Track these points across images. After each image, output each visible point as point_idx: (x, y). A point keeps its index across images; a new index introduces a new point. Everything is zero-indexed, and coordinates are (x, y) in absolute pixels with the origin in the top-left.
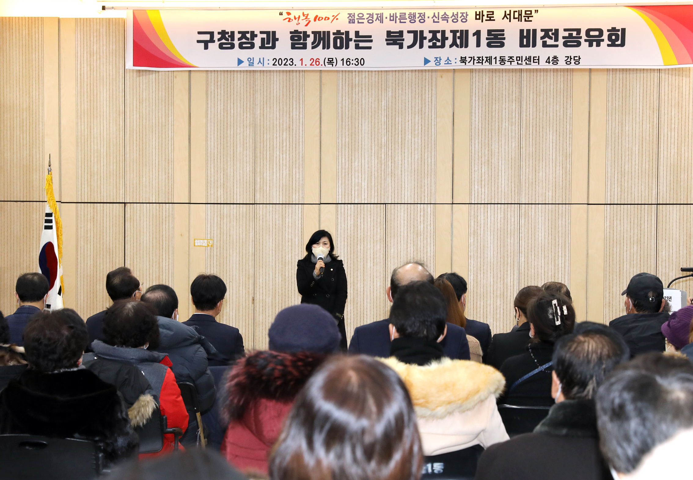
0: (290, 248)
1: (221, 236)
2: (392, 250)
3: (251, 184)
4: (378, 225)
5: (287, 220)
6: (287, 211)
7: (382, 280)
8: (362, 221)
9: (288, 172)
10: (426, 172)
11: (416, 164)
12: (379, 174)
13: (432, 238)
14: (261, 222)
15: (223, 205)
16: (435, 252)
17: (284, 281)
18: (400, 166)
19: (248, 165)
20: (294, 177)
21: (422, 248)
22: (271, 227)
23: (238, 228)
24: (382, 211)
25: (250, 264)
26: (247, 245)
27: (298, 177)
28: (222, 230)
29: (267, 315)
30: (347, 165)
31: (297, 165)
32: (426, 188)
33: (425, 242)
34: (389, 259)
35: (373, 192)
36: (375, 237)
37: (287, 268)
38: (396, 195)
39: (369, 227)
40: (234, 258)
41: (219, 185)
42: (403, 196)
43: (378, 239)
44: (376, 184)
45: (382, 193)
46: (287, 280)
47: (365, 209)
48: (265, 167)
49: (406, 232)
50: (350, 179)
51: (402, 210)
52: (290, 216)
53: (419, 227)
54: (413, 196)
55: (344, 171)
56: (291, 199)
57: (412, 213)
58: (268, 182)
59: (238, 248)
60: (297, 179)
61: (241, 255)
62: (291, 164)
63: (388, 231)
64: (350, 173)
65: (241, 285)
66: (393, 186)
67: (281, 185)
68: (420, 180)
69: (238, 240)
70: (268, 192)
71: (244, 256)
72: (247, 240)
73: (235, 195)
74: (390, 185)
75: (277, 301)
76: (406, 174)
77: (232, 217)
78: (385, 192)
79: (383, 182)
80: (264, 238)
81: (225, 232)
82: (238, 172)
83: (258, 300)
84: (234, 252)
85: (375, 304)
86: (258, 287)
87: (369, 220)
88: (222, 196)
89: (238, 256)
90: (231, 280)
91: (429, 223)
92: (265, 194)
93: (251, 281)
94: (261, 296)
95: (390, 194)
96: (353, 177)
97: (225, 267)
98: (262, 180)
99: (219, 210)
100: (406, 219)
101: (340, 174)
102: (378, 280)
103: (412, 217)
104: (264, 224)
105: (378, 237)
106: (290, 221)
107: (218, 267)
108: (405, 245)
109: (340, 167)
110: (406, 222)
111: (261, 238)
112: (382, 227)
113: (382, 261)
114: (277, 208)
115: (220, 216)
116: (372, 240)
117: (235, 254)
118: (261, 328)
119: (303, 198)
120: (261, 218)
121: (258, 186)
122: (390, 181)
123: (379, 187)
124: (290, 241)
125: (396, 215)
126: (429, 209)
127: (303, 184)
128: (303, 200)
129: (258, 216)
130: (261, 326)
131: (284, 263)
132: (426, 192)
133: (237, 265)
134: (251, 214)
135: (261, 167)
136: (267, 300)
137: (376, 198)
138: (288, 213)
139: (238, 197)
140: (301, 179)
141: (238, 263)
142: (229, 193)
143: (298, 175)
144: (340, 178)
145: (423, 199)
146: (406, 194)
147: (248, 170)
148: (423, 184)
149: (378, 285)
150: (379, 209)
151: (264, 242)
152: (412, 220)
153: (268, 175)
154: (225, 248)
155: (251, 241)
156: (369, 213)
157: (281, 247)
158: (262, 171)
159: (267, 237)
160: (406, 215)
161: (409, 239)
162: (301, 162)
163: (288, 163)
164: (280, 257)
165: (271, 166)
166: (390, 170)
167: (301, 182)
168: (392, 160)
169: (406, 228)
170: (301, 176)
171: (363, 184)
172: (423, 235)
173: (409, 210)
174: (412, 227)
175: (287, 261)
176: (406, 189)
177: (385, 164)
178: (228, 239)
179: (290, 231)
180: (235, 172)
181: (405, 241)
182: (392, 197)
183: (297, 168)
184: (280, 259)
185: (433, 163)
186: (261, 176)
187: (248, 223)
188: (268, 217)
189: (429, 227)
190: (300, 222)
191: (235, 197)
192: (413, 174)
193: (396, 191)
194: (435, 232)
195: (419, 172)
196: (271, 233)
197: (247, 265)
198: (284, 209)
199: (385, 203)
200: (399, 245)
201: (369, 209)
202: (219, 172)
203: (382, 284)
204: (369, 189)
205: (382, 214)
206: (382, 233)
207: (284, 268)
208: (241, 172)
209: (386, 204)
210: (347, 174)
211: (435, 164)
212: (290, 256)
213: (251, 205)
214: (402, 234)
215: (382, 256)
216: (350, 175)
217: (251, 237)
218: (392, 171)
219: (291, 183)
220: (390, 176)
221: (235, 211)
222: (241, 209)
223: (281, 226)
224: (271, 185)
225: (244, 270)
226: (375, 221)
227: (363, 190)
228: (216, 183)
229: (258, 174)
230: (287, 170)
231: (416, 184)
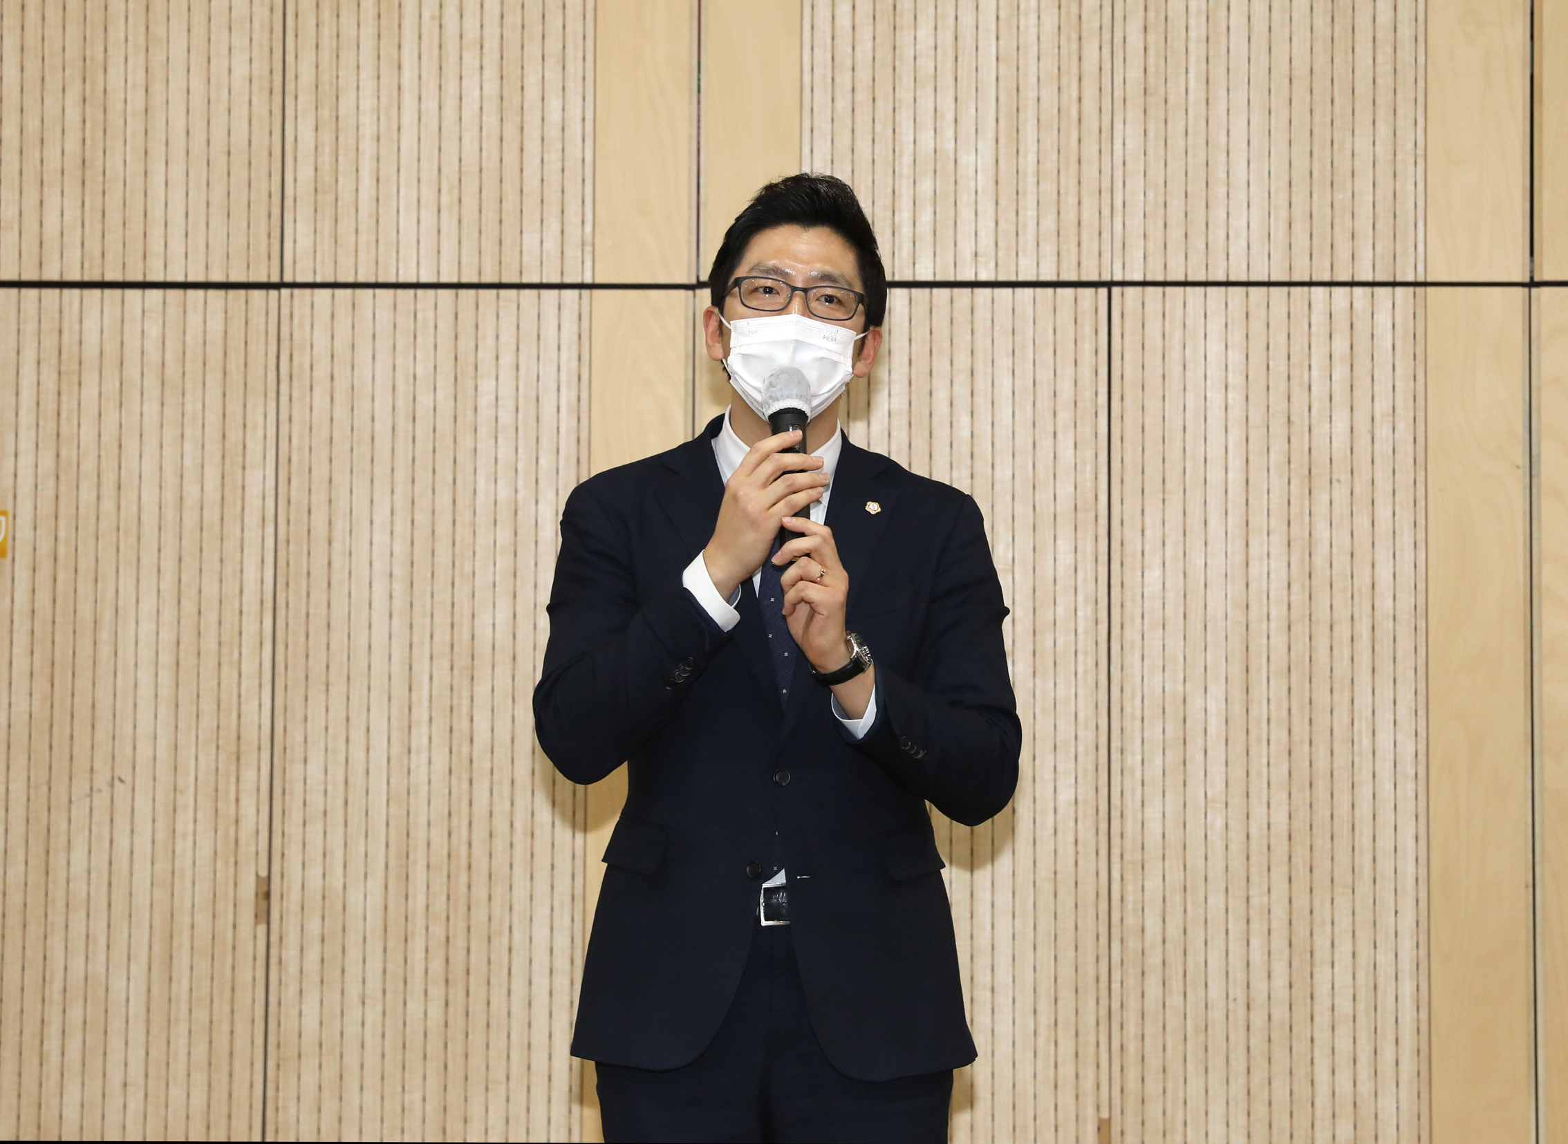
0: (504, 562)
1: (63, 489)
2: (1154, 575)
3: (260, 161)
4: (1065, 416)
5: (487, 386)
6: (488, 327)
7: (1091, 767)
8: (962, 390)
9: (491, 88)
10: (1363, 86)
11: (1302, 35)
12: (1064, 96)
13: (1404, 496)
14: (321, 400)
15: (76, 292)
16: (1423, 586)
17: (465, 776)
18: (1197, 50)
19: (239, 41)
20: (532, 119)
21: (1342, 562)
22: (383, 428)
23: (170, 434)
24: (1087, 330)
25: (249, 666)
26: (231, 545)
27: (554, 116)
28: (68, 453)
29: (354, 990)
30: (865, 46)
31: (553, 45)
32: (1364, 184)
33: (1362, 521)
34: (1132, 634)
35: (1030, 213)
36: (1044, 496)
37: (482, 689)
38: (1176, 233)
39: (1003, 431)
40: (147, 628)
41: (53, 164)
42: (1218, 235)
43: (1065, 505)
44: (1050, 163)
45: (1089, 215)
46: (481, 765)
47: (982, 315)
48: (348, 57)
49: (1236, 462)
50: (883, 130)
51: (1215, 326)
52: (507, 359)
53: (1321, 430)
54: (1279, 234)
55: (844, 80)
56: (510, 258)
57: (1279, 340)
58: (367, 146)
59: (169, 564)
60: (553, 132)
61: (189, 606)
62: (513, 36)
63: (1127, 453)
64: (883, 90)
65: (187, 799)
66: (1156, 173)
67: (450, 170)
68: (1323, 134)
69: (170, 514)
70: (366, 208)
71: (210, 617)
72: (232, 512)
73: (156, 232)
74: (1136, 166)
75: (419, 901)
76: (1239, 97)
77: (132, 370)
78: (1106, 212)
79: (1091, 149)
80: (342, 503)
81: (89, 466)
82: (178, 82)
83: (294, 896)
84: (143, 585)
85: (1045, 920)
86: (296, 816)
87: (1005, 384)
88: (74, 237)
89: (168, 616)
90: (124, 772)
91: (1382, 406)
92: (346, 225)
93: (249, 775)
94: (315, 873)
95: (1135, 223)
96: (905, 117)
97: (83, 684)
98: (327, 136)
99: (49, 325)
100: (1235, 379)
101: (822, 98)
102: (1066, 766)
103: (1278, 366)
104: (341, 413)
105: (1065, 490)
106: (506, 391)
107: (41, 685)
108: (1236, 546)
109: (822, 56)
110: (1235, 397)
111: (319, 498)
112: (1086, 431)
113: (1086, 642)
114: (425, 314)
115: (54, 361)
116: (1023, 511)
117: (148, 605)
118: (309, 1079)
119: (589, 246)
120: (322, 371)
121: (306, 172)
122: (1134, 143)
123: (1069, 182)
124: (505, 516)
125: (1175, 356)
126: (1383, 319)
127: (589, 159)
128: (588, 264)
129: (301, 359)
130: (309, 1064)
131: (462, 661)
132: (1364, 210)
133: (166, 676)
134: (257, 349)
135: (326, 54)
136: (355, 897)
137: (1048, 249)
138: (491, 342)
139: (177, 245)
140: (575, 129)
141: (166, 658)
142: (114, 217)
143: (554, 104)
144: (823, 124)
145: (1343, 253)
146: (1238, 222)
147: (240, 71)
148: (1343, 164)
149: (1066, 795)
150: (1065, 316)
151: (341, 525)
152: (1279, 385)
153: (367, 103)
154: (85, 564)
155: (252, 519)
156: (1003, 343)
157: (443, 557)
158: (326, 77)
159: (361, 493)
160: (1236, 357)
161: (1259, 503)
162: (575, 27)
163: (492, 29)
164: (442, 620)
165: (388, 50)
166: (1135, 74)
167: (574, 152)
168: (1151, 14)
169: (1236, 433)
170: (575, 111)
171: (967, 159)
172: (1345, 477)
173: (1257, 326)
174: (1278, 427)
175: (483, 648)
176: (1240, 196)
177: (1107, 36)
178: (108, 505)
179: (505, 452)
180: (157, 87)
181: (1235, 520)
182: (1151, 245)
183: (550, 62)
184: (442, 635)
185: (1406, 32)
186: (326, 113)
187: (235, 408)
188: (364, 371)
189: (1383, 431)
190: (567, 397)
191: (156, 246)
192: (1280, 101)
193: (1176, 205)
194: (1421, 462)
195: (1321, 83)
196: (382, 470)
197: (229, 675)
198: (466, 316)
199: (1106, 277)
200: (1196, 542)
201: (1004, 318)
202: (53, 84)
203: (1086, 792)
204: (1007, 191)
205: (1087, 348)
206: (1089, 468)
207: (466, 694)
208: (197, 84)
209: (1109, 285)
210: (863, 96)
211: (1422, 39)
212: (503, 615)
213: (257, 294)
214: (1215, 474)
215: (1085, 612)
216: (883, 107)
217: (254, 491)
218: (1151, 80)
219: (511, 157)
220: (1134, 113)
221: (154, 331)
222: (194, 319)
223: (445, 425)
224: (388, 168)
225: (208, 705)
226: (1044, 392)
227: (966, 198)
228: (33, 155)
229: (306, 99)
230: (491, 73)
231: (1301, 165)
